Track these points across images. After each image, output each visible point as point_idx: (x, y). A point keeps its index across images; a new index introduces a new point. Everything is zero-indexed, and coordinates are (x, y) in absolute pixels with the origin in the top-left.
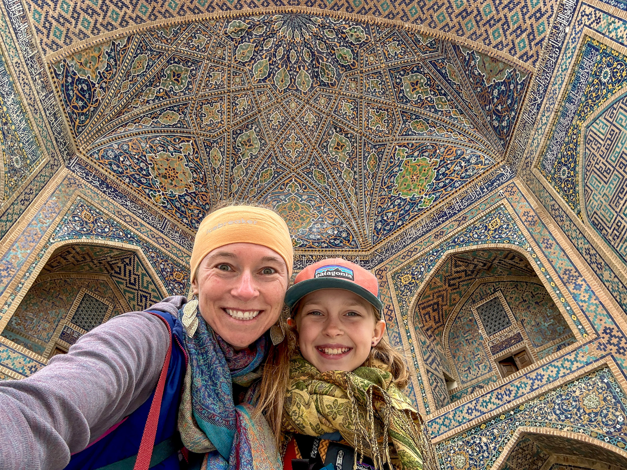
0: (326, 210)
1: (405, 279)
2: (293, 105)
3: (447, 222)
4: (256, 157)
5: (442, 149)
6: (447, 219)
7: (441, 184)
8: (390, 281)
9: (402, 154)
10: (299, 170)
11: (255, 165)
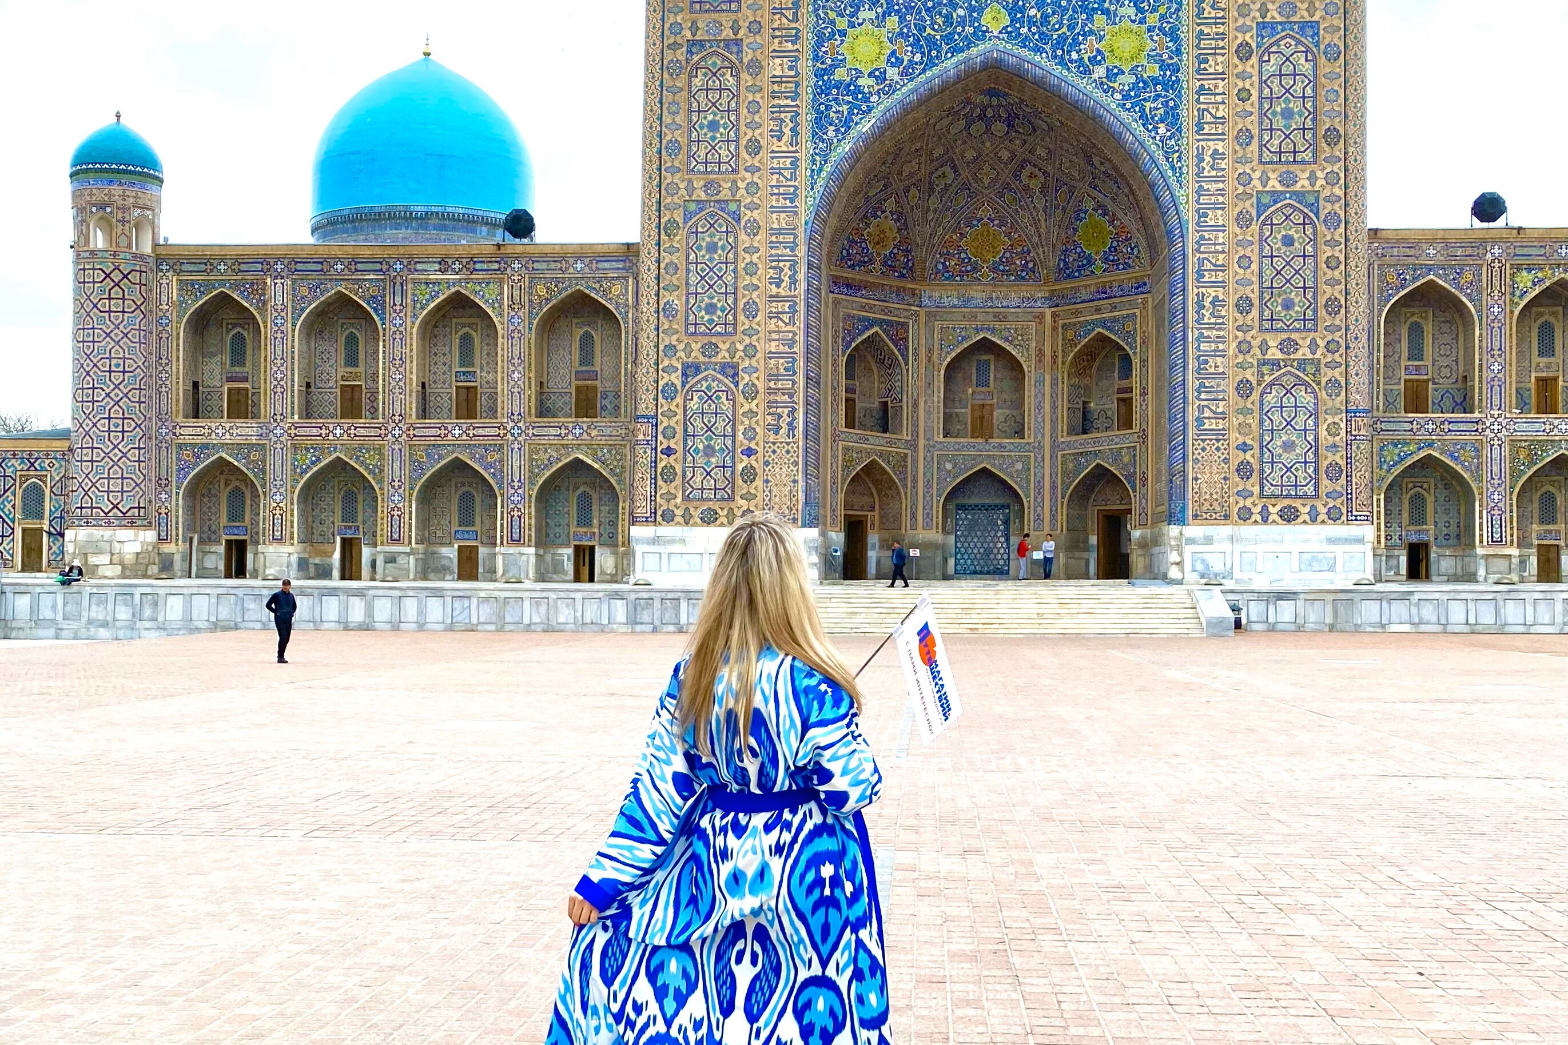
0: (1016, 236)
1: (1070, 335)
2: (988, 144)
3: (1105, 302)
4: (950, 185)
5: (1119, 223)
6: (1106, 298)
7: (1111, 258)
8: (1060, 329)
9: (1090, 205)
10: (992, 195)
11: (949, 192)
